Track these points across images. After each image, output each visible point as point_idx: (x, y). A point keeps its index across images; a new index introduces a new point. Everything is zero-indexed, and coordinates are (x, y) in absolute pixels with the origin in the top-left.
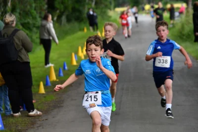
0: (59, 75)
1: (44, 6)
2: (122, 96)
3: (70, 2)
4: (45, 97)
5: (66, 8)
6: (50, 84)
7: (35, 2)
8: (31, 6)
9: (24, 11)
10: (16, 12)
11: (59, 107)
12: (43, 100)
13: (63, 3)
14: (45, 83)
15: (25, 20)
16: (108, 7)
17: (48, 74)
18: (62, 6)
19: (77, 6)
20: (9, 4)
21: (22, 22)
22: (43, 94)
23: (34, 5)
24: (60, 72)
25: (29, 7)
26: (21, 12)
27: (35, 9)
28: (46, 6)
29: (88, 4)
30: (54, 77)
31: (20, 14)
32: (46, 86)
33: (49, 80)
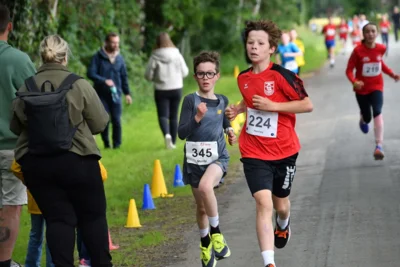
0: (175, 184)
1: (136, 16)
2: (330, 233)
3: (200, 5)
4: (141, 237)
5: (189, 20)
6: (152, 205)
7: (115, 8)
8: (106, 16)
9: (89, 28)
10: (70, 30)
11: (175, 261)
12: (137, 243)
13: (182, 8)
14: (141, 202)
15: (91, 48)
16: (291, 17)
17: (148, 183)
18: (181, 16)
19: (216, 15)
20: (54, 12)
21: (84, 55)
22: (138, 229)
23: (112, 13)
24: (176, 177)
25: (100, 18)
26: (83, 31)
27: (115, 24)
28: (142, 16)
29: (244, 10)
30: (161, 188)
31: (79, 34)
32: (143, 208)
33: (151, 196)
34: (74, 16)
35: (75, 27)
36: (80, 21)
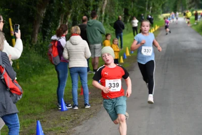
0: (131, 53)
3: (137, 11)
6: (126, 58)
8: (116, 14)
9: (111, 17)
11: (131, 70)
13: (133, 12)
16: (158, 13)
17: (125, 52)
18: (132, 14)
20: (103, 13)
22: (123, 63)
28: (123, 14)
29: (147, 12)
30: (128, 54)
31: (109, 18)
32: (124, 58)
33: (126, 56)
34: (108, 14)
35: (108, 17)
36: (109, 15)
